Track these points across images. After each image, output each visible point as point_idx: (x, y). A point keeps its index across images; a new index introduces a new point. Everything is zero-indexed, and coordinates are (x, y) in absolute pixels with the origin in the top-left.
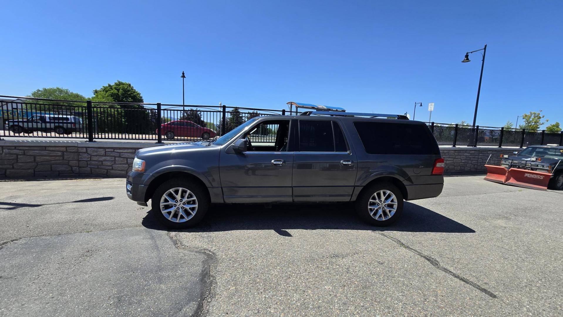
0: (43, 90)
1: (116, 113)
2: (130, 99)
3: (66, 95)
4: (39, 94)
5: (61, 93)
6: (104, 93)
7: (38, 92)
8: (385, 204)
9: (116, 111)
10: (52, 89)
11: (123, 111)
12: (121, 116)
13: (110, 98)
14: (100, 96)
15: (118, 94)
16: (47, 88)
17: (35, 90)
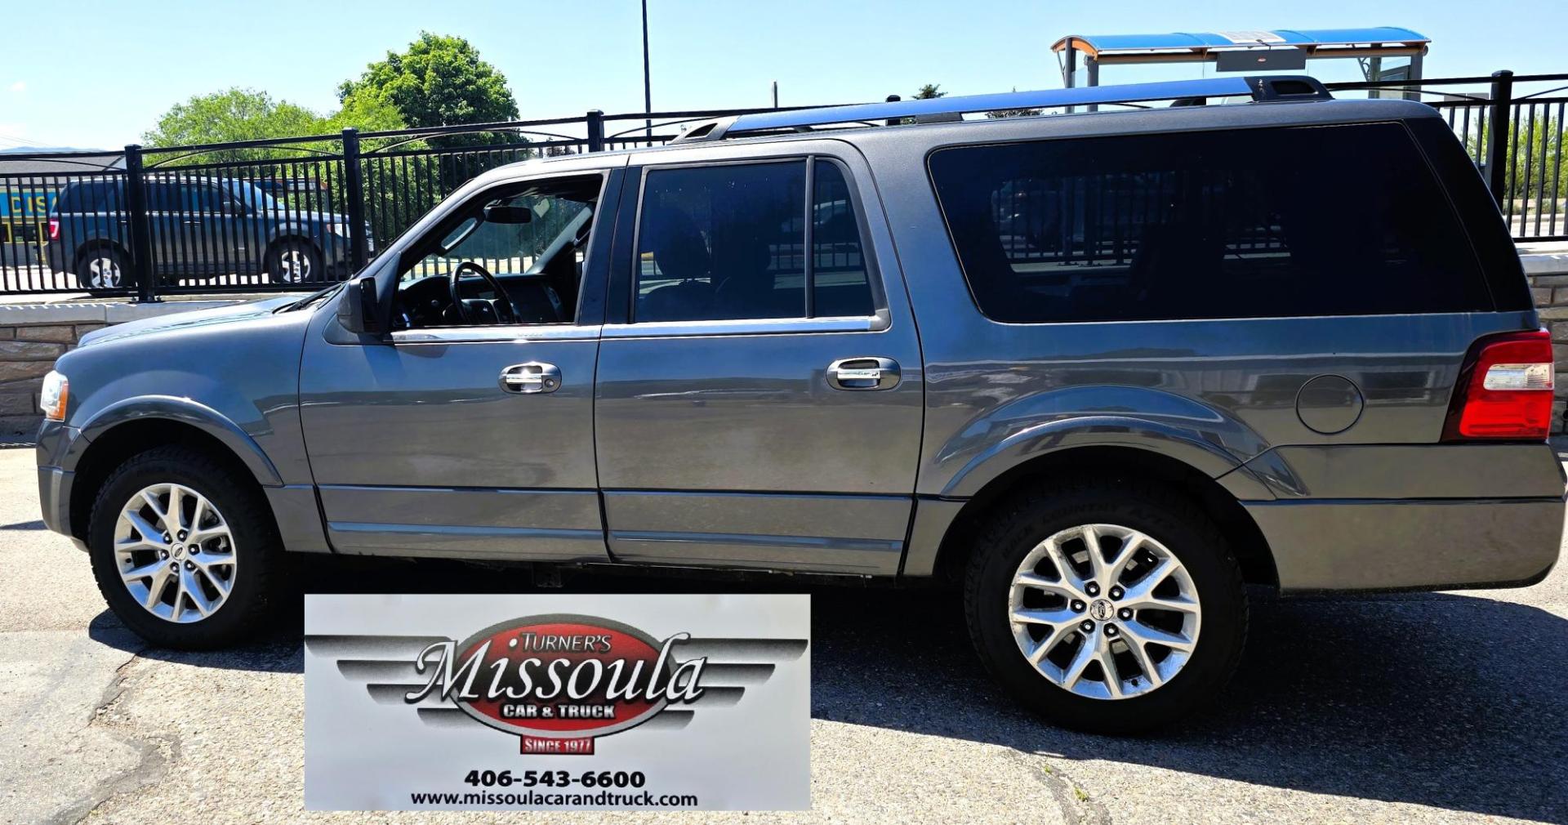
0: (189, 104)
1: (410, 168)
2: (463, 108)
3: (263, 115)
4: (181, 121)
5: (244, 108)
6: (374, 90)
7: (177, 115)
8: (1118, 605)
9: (411, 164)
10: (217, 97)
11: (437, 162)
12: (430, 183)
13: (392, 111)
14: (358, 108)
15: (420, 91)
16: (203, 93)
17: (167, 109)
